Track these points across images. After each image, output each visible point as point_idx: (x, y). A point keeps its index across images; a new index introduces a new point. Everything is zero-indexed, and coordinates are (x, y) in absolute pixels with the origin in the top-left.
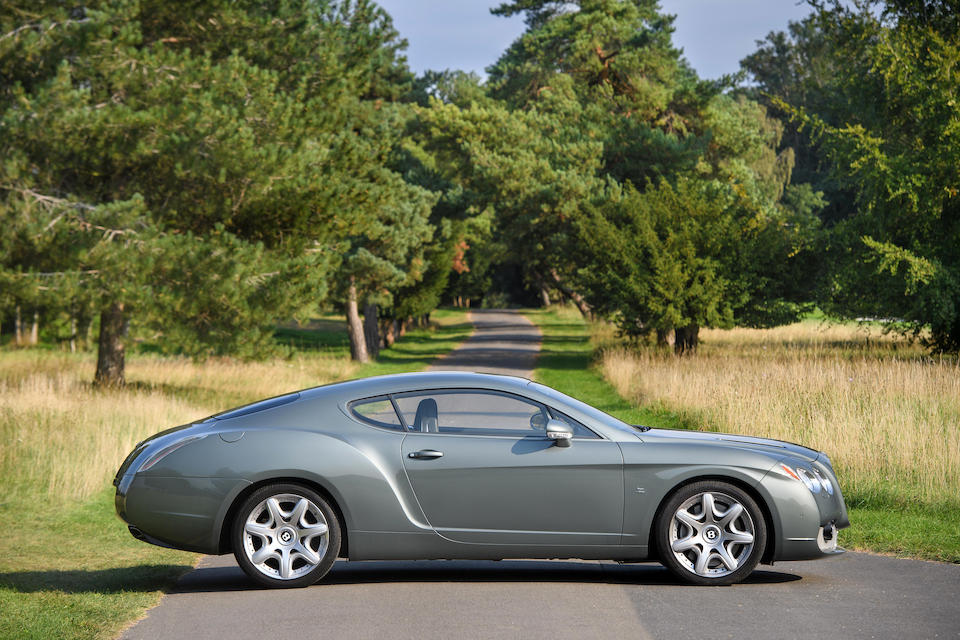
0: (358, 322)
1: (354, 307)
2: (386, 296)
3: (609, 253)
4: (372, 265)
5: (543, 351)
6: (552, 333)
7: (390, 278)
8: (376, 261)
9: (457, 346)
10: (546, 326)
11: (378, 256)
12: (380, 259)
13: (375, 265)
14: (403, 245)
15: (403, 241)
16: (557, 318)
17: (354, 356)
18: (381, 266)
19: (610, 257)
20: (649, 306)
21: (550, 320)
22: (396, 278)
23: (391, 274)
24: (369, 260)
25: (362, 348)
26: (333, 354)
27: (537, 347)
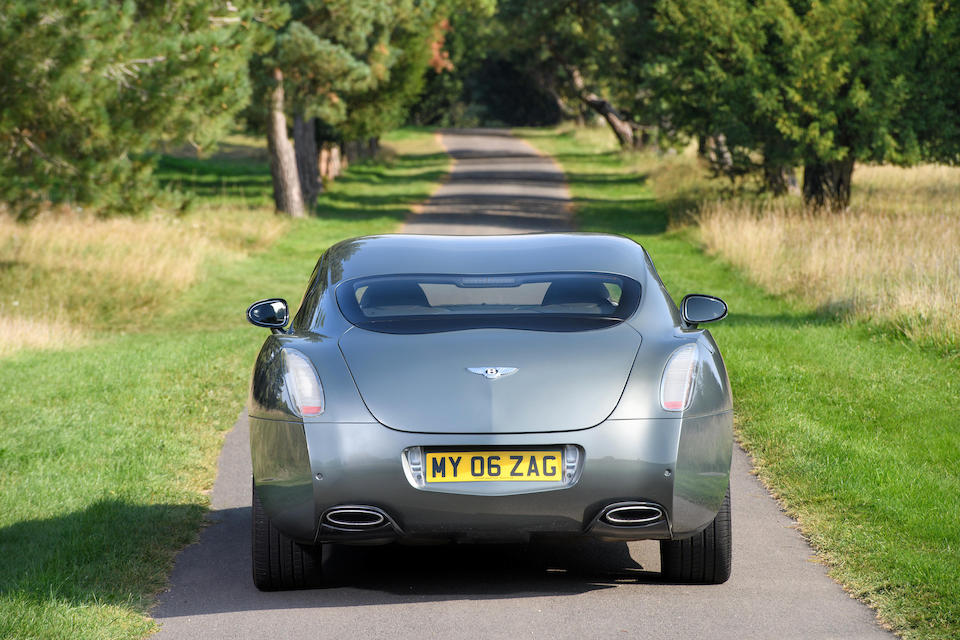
0: (286, 147)
1: (281, 121)
2: (333, 105)
3: (709, 36)
4: (313, 53)
5: (576, 199)
6: (577, 169)
7: (345, 74)
8: (321, 46)
9: (435, 189)
10: (563, 157)
11: (324, 37)
12: (327, 42)
13: (320, 52)
14: (365, 20)
15: (365, 12)
16: (576, 144)
17: (281, 204)
18: (330, 54)
19: (709, 42)
20: (779, 125)
21: (566, 146)
22: (353, 75)
23: (346, 68)
24: (309, 45)
25: (294, 192)
26: (243, 201)
27: (565, 192)
